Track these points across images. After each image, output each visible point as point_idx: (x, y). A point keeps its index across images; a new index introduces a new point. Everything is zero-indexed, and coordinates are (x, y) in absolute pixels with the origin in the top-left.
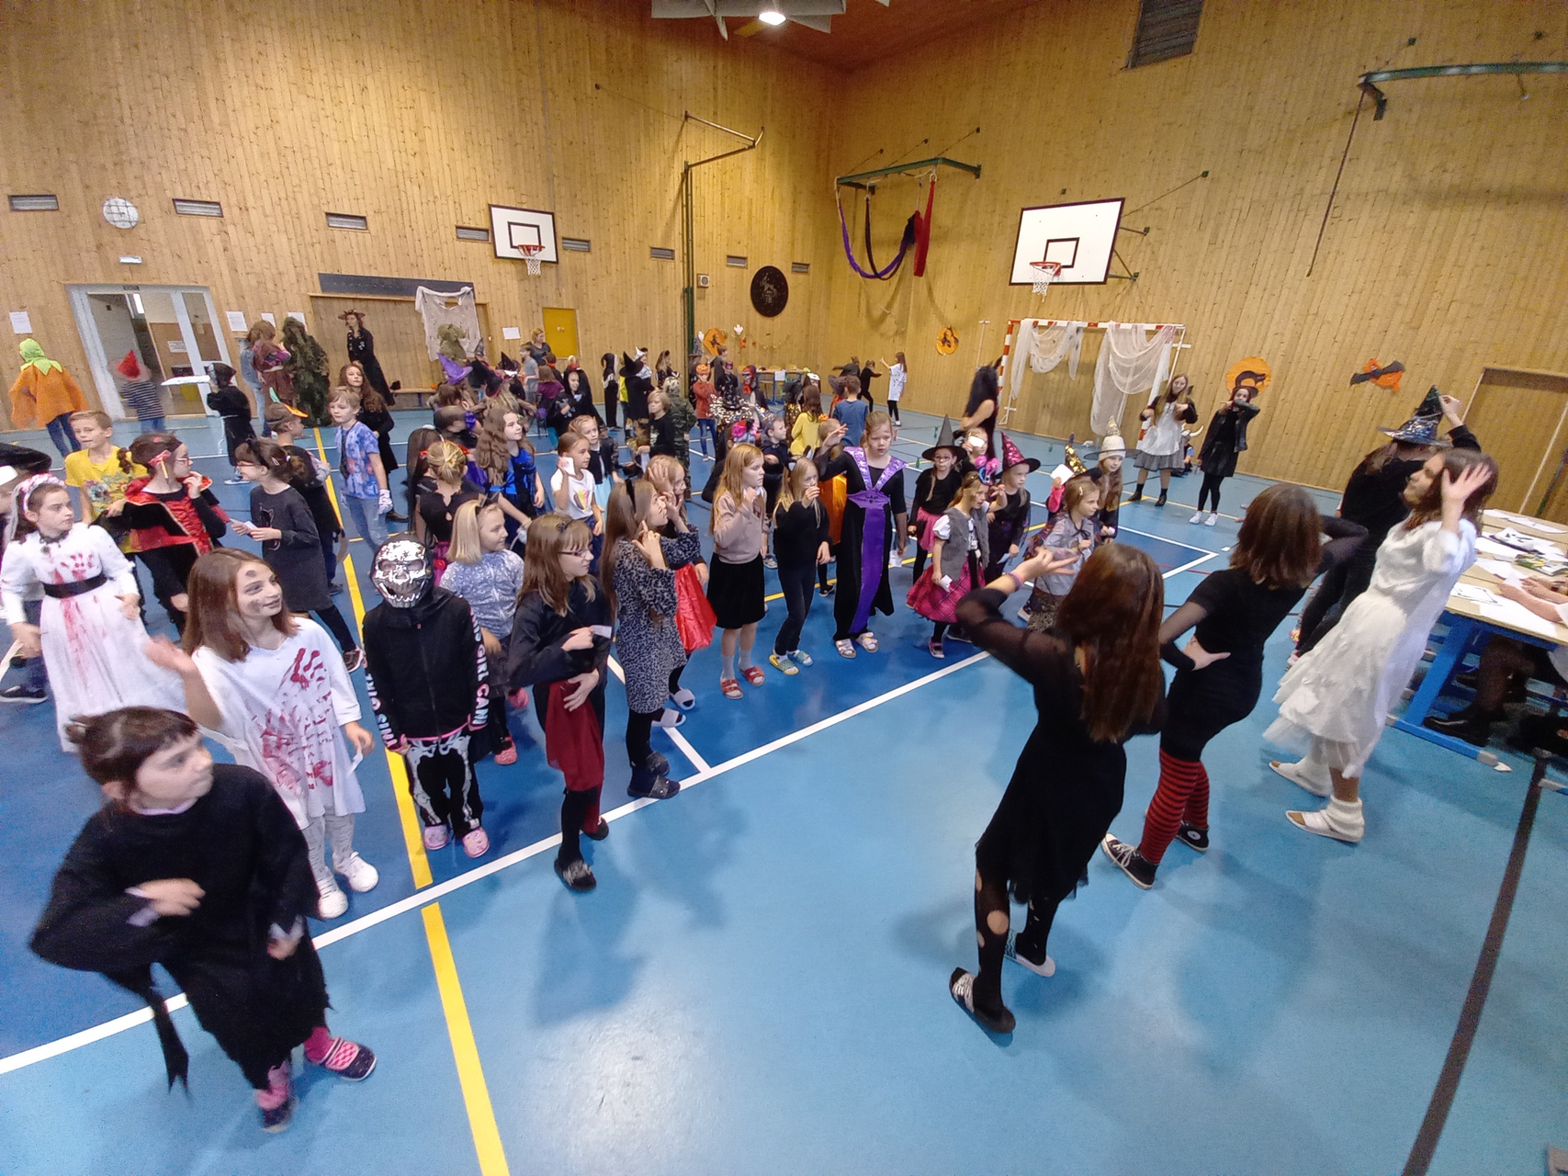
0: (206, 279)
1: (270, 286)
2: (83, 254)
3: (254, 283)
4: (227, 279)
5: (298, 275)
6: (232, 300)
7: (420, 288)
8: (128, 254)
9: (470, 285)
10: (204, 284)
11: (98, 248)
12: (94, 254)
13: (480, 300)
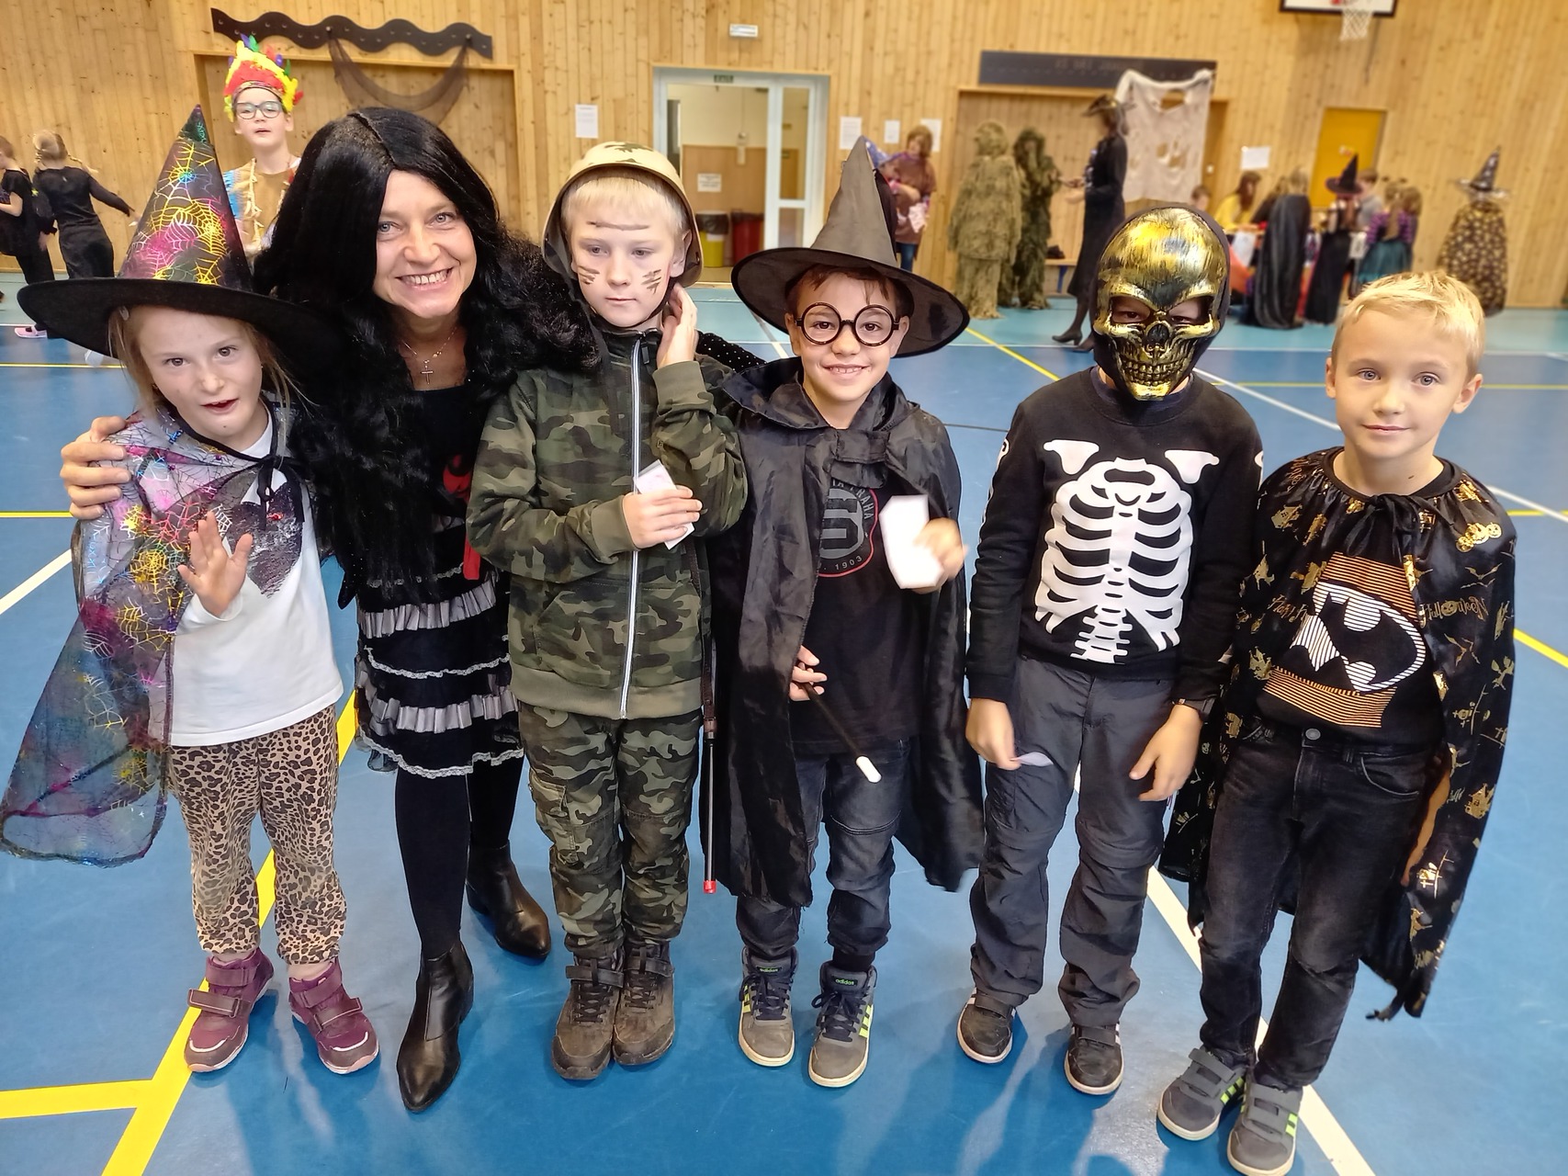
0: (830, 62)
1: (910, 75)
2: (688, 20)
3: (890, 69)
4: (857, 64)
5: (952, 55)
6: (855, 98)
7: (1131, 76)
8: (743, 22)
9: (1211, 65)
10: (826, 73)
11: (707, 11)
12: (701, 22)
13: (1220, 94)
